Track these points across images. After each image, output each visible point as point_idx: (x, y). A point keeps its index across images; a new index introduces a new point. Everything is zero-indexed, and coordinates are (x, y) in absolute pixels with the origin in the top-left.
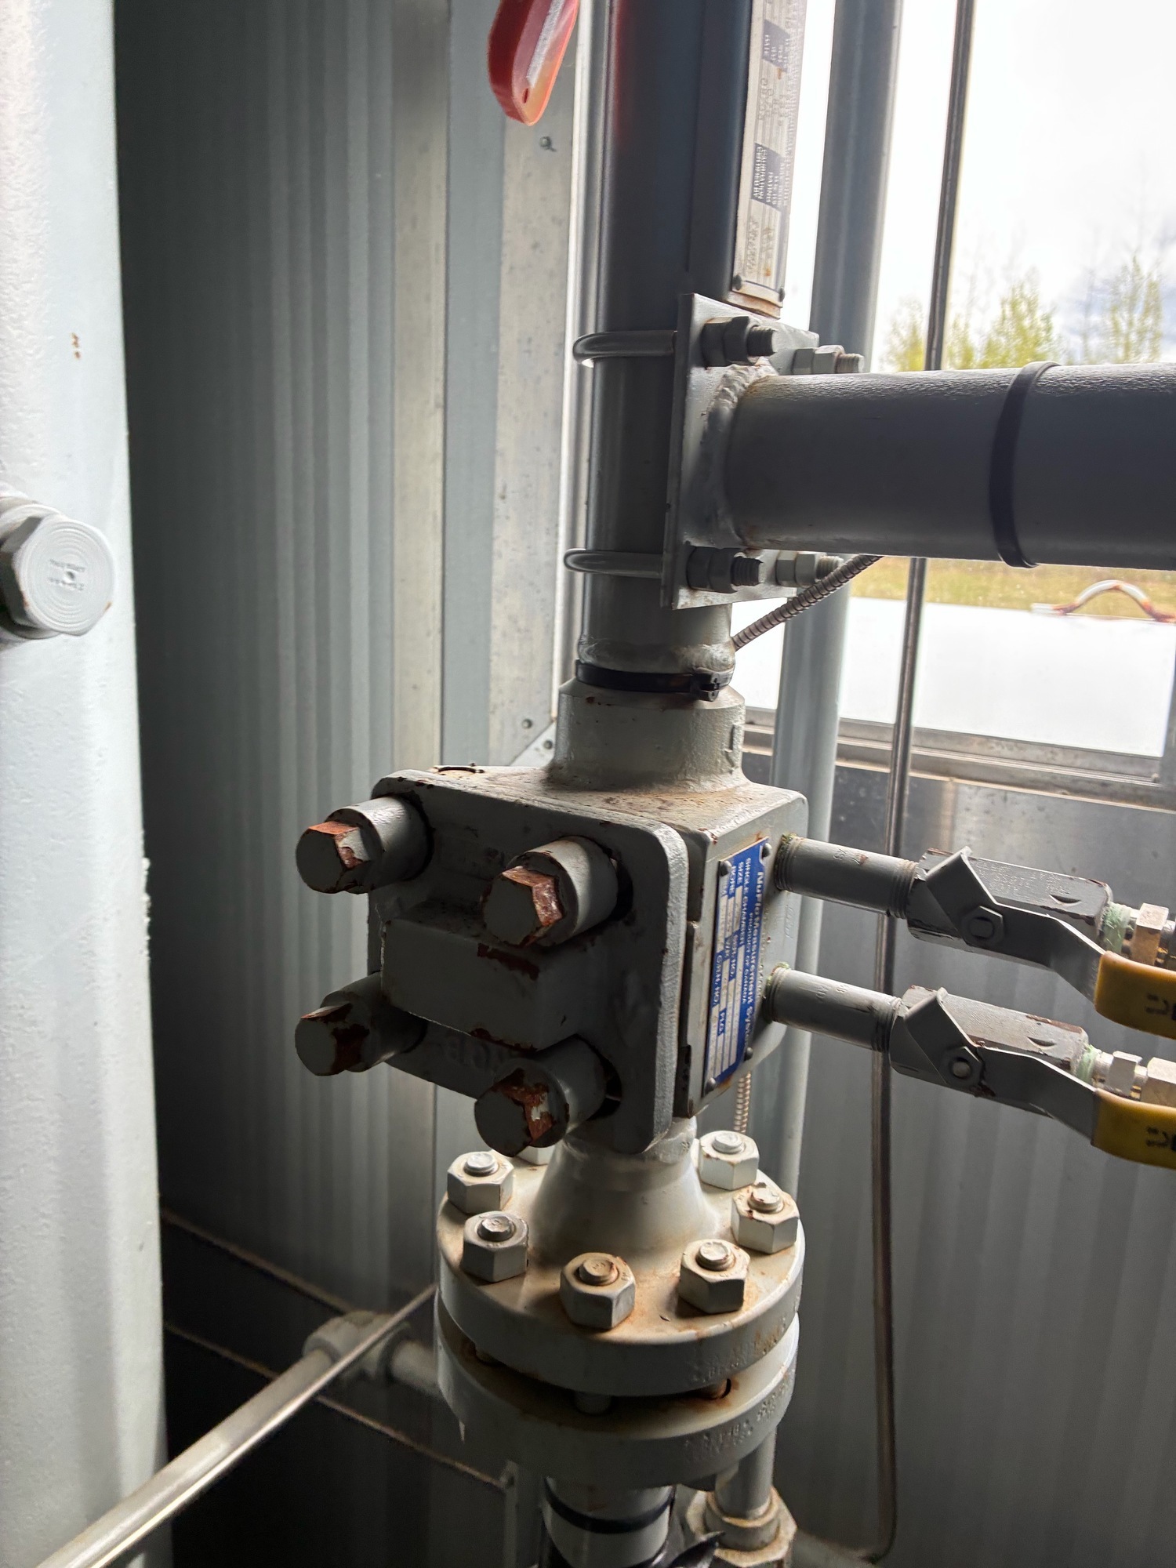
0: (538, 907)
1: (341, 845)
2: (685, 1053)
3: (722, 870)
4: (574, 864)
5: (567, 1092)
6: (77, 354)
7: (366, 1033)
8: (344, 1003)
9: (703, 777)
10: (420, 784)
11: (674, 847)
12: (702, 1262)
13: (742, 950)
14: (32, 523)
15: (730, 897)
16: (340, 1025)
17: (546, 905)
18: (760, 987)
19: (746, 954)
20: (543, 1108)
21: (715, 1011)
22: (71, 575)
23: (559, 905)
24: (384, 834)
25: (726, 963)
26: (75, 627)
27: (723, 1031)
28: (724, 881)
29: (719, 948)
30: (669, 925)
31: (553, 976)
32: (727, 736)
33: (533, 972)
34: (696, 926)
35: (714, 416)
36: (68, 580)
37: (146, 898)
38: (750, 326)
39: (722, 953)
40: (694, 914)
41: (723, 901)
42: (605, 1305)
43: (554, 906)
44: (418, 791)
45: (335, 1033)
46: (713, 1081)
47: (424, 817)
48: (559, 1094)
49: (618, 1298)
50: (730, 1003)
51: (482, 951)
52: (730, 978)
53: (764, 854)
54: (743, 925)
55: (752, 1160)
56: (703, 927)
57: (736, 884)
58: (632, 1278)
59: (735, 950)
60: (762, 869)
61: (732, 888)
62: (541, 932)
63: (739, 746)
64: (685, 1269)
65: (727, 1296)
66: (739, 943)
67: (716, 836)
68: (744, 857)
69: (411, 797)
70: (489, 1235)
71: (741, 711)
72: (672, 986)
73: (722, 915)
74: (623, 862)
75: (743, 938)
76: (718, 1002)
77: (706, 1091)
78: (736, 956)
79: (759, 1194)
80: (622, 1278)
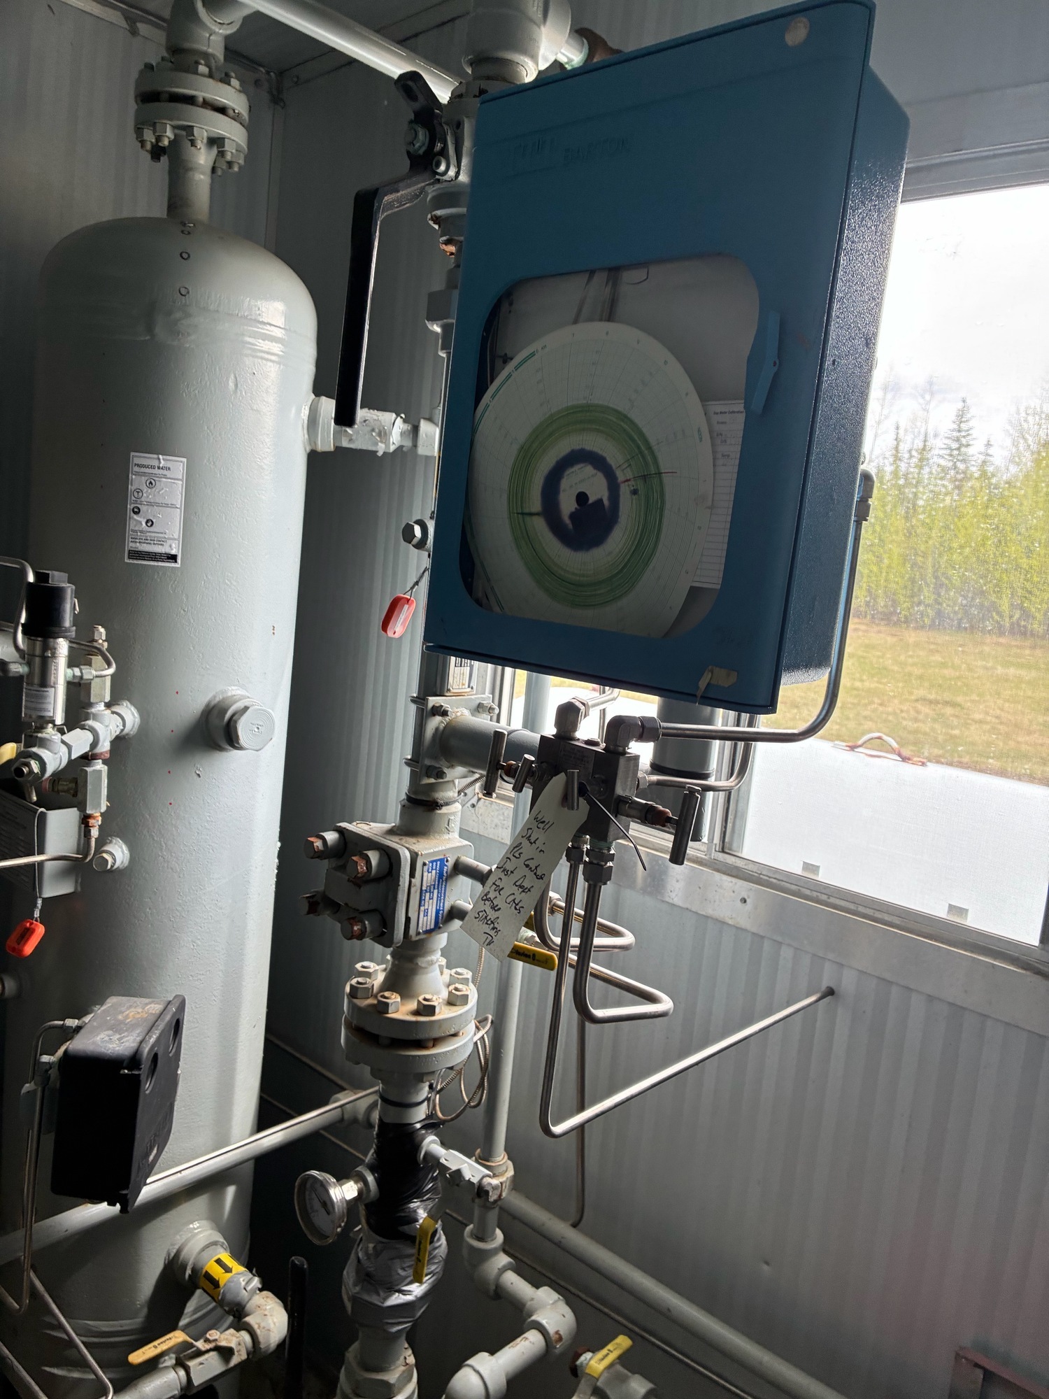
0: (359, 868)
1: (315, 844)
2: (408, 920)
3: (424, 864)
4: (374, 857)
5: (367, 922)
6: (274, 633)
7: (319, 903)
8: (314, 894)
9: (436, 835)
10: (345, 828)
11: (405, 855)
12: (425, 999)
13: (436, 891)
14: (246, 708)
15: (429, 872)
16: (311, 900)
17: (362, 867)
18: (447, 907)
19: (438, 892)
20: (359, 927)
21: (422, 908)
22: (258, 728)
23: (367, 868)
24: (329, 843)
25: (428, 894)
26: (258, 748)
27: (427, 916)
28: (426, 868)
29: (424, 888)
30: (401, 878)
31: (367, 890)
32: (447, 822)
33: (360, 887)
34: (413, 880)
35: (437, 729)
36: (256, 730)
37: (277, 861)
38: (443, 708)
39: (426, 891)
40: (412, 875)
41: (425, 874)
42: (387, 1005)
43: (365, 868)
44: (344, 830)
45: (309, 902)
46: (421, 931)
47: (345, 839)
48: (365, 924)
49: (392, 1004)
50: (430, 907)
51: (349, 880)
52: (430, 899)
53: (447, 861)
54: (437, 883)
55: (468, 979)
56: (416, 881)
57: (432, 869)
58: (399, 999)
59: (432, 890)
60: (446, 866)
61: (430, 870)
62: (359, 875)
63: (453, 825)
64: (419, 1001)
65: (430, 1010)
66: (434, 888)
67: (423, 853)
68: (436, 861)
69: (341, 832)
70: (358, 983)
71: (454, 814)
72: (402, 897)
73: (425, 879)
74: (391, 857)
75: (436, 887)
76: (424, 906)
77: (418, 933)
78: (433, 892)
79: (460, 986)
80: (394, 998)
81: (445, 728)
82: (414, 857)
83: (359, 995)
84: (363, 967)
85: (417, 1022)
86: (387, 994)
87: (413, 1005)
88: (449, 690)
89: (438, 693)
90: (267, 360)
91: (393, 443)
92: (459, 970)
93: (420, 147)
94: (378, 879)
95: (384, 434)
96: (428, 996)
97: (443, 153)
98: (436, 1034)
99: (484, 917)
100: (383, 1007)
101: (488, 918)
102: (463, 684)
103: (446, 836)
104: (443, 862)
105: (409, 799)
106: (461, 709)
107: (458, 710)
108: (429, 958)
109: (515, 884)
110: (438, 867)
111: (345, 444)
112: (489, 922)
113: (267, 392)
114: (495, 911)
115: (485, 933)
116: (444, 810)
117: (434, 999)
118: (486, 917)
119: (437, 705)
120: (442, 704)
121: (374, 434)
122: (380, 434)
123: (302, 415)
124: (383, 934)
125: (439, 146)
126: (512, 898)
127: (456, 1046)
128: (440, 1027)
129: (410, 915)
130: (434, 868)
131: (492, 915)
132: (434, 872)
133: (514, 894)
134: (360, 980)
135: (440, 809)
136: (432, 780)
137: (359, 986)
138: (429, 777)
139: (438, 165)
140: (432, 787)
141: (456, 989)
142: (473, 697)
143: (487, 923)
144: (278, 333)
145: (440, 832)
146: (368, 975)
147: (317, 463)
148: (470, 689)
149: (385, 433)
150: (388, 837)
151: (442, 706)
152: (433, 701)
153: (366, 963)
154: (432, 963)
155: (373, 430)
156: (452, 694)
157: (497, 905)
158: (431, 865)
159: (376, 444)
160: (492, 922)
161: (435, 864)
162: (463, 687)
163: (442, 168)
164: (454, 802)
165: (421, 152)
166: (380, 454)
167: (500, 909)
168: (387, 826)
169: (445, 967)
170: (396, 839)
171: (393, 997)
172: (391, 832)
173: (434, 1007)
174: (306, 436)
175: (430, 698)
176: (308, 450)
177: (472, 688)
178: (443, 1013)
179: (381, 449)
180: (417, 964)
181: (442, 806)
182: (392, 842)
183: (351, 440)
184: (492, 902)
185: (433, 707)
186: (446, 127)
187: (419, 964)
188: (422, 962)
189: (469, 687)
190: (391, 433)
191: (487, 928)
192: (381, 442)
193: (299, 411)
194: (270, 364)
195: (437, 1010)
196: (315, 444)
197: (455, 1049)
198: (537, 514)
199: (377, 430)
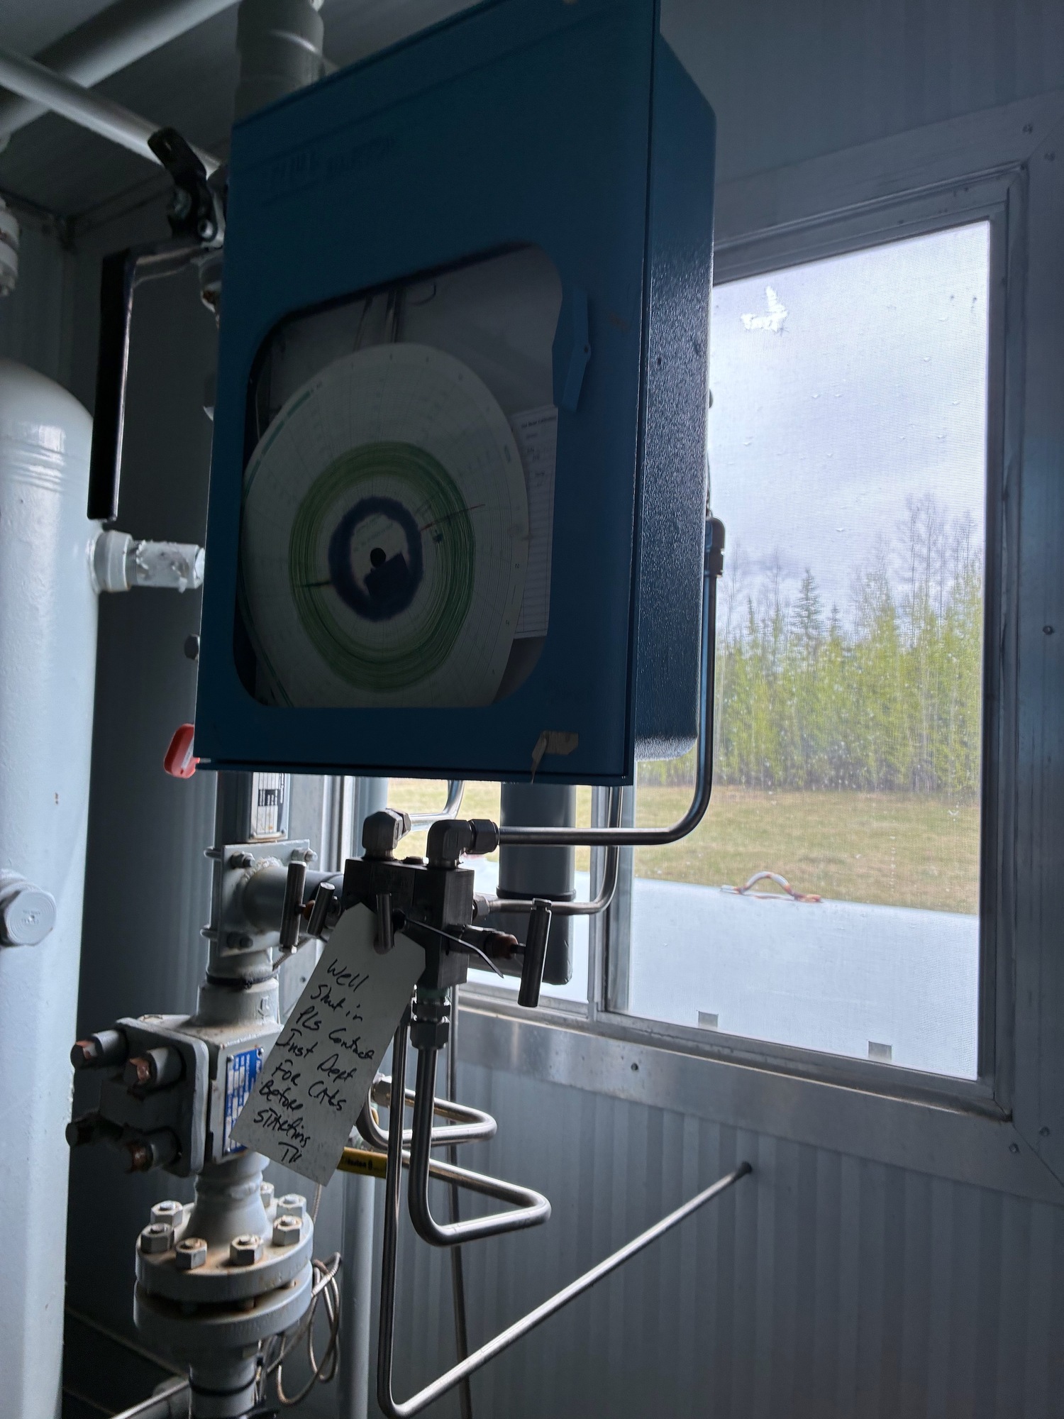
0: (139, 1073)
1: (84, 1050)
2: (209, 1136)
3: (229, 1060)
4: (160, 1057)
5: (153, 1146)
6: (57, 802)
9: (246, 1021)
10: (128, 1025)
11: (202, 1050)
12: (241, 1243)
14: (16, 894)
15: (235, 1070)
17: (143, 1072)
20: (142, 1154)
21: (229, 1117)
22: (33, 917)
23: (150, 1072)
24: (105, 1046)
25: (235, 1101)
26: (31, 942)
28: (231, 1065)
29: (230, 1091)
30: (196, 1081)
31: (151, 1103)
32: (260, 1004)
33: (141, 1098)
34: (214, 1081)
35: (238, 885)
36: (31, 920)
38: (243, 858)
39: (233, 1096)
40: (212, 1075)
41: (231, 1073)
42: (188, 1257)
43: (147, 1073)
44: (127, 1028)
46: (229, 1150)
47: (126, 1039)
48: (150, 1149)
49: (195, 1255)
51: (126, 1092)
53: (260, 1053)
54: (247, 1083)
55: (300, 1209)
56: (219, 1083)
57: (240, 1065)
58: (205, 1247)
59: (241, 1093)
60: (259, 1059)
61: (237, 1067)
62: (140, 1083)
63: (268, 1007)
64: (232, 1247)
65: (246, 1257)
66: (244, 1091)
67: (226, 1046)
68: (245, 1054)
69: (122, 1030)
70: (152, 1232)
71: (269, 992)
72: (200, 1106)
73: (230, 1079)
74: (182, 1056)
75: (247, 1088)
76: (231, 1115)
77: (225, 1154)
78: (243, 1096)
79: (286, 1219)
80: (200, 1246)
81: (248, 883)
82: (214, 1051)
83: (154, 1247)
84: (162, 1209)
85: (229, 1277)
86: (188, 1242)
87: (225, 1254)
88: (251, 836)
89: (238, 841)
90: (38, 486)
91: (197, 577)
92: (289, 1197)
93: (182, 210)
94: (167, 1086)
95: (185, 568)
96: (244, 1238)
97: (210, 216)
98: (256, 1289)
99: (273, 1118)
100: (184, 1261)
101: (281, 1121)
102: (270, 828)
103: (259, 1023)
104: (254, 1055)
105: (211, 979)
106: (270, 859)
107: (266, 860)
108: (246, 1186)
109: (320, 1066)
110: (248, 1061)
111: (141, 581)
112: (285, 1127)
113: (39, 522)
114: (293, 1109)
115: (280, 1143)
116: (255, 989)
117: (253, 1240)
118: (277, 1120)
119: (237, 854)
120: (243, 853)
121: (174, 568)
122: (180, 568)
123: (87, 550)
124: (176, 1159)
125: (203, 210)
126: (320, 1088)
127: (285, 1302)
128: (261, 1278)
129: (212, 1129)
130: (243, 1063)
131: (287, 1115)
132: (242, 1069)
133: (322, 1083)
134: (155, 1227)
135: (249, 988)
136: (236, 951)
137: (156, 1236)
138: (231, 946)
139: (204, 229)
140: (239, 961)
141: (284, 1224)
142: (284, 843)
143: (280, 1128)
144: (55, 459)
145: (250, 1018)
146: (169, 1220)
147: (109, 604)
148: (278, 834)
149: (187, 567)
150: (183, 1031)
151: (242, 855)
152: (231, 850)
153: (165, 1204)
154: (250, 1192)
155: (172, 564)
156: (257, 841)
157: (295, 1101)
158: (237, 1060)
159: (177, 579)
160: (291, 1127)
161: (243, 1059)
162: (271, 831)
163: (209, 232)
164: (269, 977)
165: (183, 215)
166: (182, 589)
167: (300, 1106)
168: (183, 1018)
169: (272, 1195)
170: (193, 1032)
171: (198, 1244)
172: (187, 1024)
173: (251, 1253)
174: (93, 575)
175: (227, 847)
176: (97, 590)
177: (283, 832)
178: (266, 1258)
179: (183, 584)
180: (230, 1196)
181: (251, 984)
182: (186, 1037)
183: (147, 577)
184: (282, 1095)
185: (232, 858)
186: (211, 191)
187: (233, 1195)
188: (236, 1192)
189: (278, 830)
190: (193, 567)
191: (285, 1137)
192: (183, 576)
193: (83, 546)
194: (45, 492)
195: (257, 1256)
196: (105, 582)
197: (284, 1307)
198: (327, 583)
199: (177, 564)
